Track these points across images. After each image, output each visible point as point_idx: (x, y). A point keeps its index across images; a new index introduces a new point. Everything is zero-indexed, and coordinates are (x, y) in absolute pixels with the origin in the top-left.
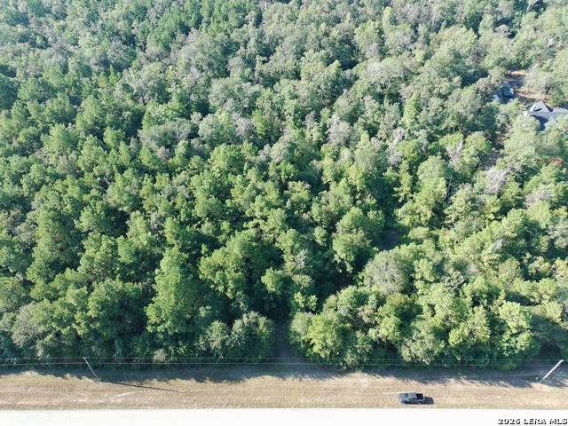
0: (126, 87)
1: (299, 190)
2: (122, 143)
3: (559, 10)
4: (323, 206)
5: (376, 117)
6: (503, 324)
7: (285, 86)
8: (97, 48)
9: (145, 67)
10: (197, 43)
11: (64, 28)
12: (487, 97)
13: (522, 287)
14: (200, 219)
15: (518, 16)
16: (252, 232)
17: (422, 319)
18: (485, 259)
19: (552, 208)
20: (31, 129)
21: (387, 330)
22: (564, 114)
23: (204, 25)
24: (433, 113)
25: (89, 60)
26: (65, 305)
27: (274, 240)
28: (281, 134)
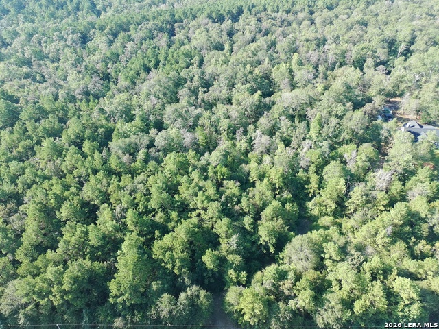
0: (102, 111)
1: (232, 187)
2: (96, 152)
3: (422, 55)
4: (251, 200)
5: (289, 132)
6: (397, 296)
7: (220, 109)
8: (81, 82)
9: (116, 96)
10: (156, 79)
11: (57, 68)
12: (373, 117)
13: (410, 265)
14: (155, 210)
15: (391, 59)
16: (195, 220)
17: (332, 292)
18: (379, 242)
19: (429, 202)
20: (28, 142)
21: (304, 301)
22: (432, 130)
23: (161, 66)
24: (333, 129)
25: (74, 91)
26: (44, 280)
27: (212, 227)
28: (217, 144)
